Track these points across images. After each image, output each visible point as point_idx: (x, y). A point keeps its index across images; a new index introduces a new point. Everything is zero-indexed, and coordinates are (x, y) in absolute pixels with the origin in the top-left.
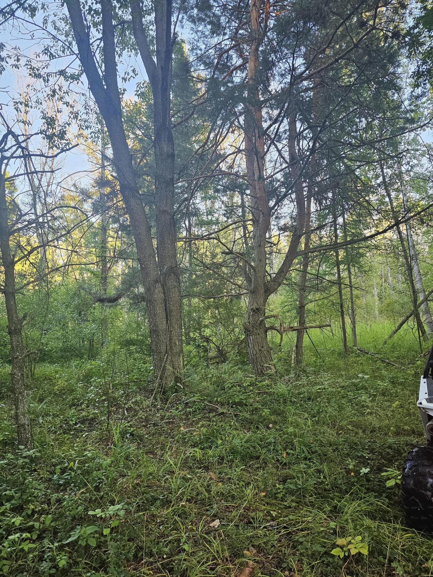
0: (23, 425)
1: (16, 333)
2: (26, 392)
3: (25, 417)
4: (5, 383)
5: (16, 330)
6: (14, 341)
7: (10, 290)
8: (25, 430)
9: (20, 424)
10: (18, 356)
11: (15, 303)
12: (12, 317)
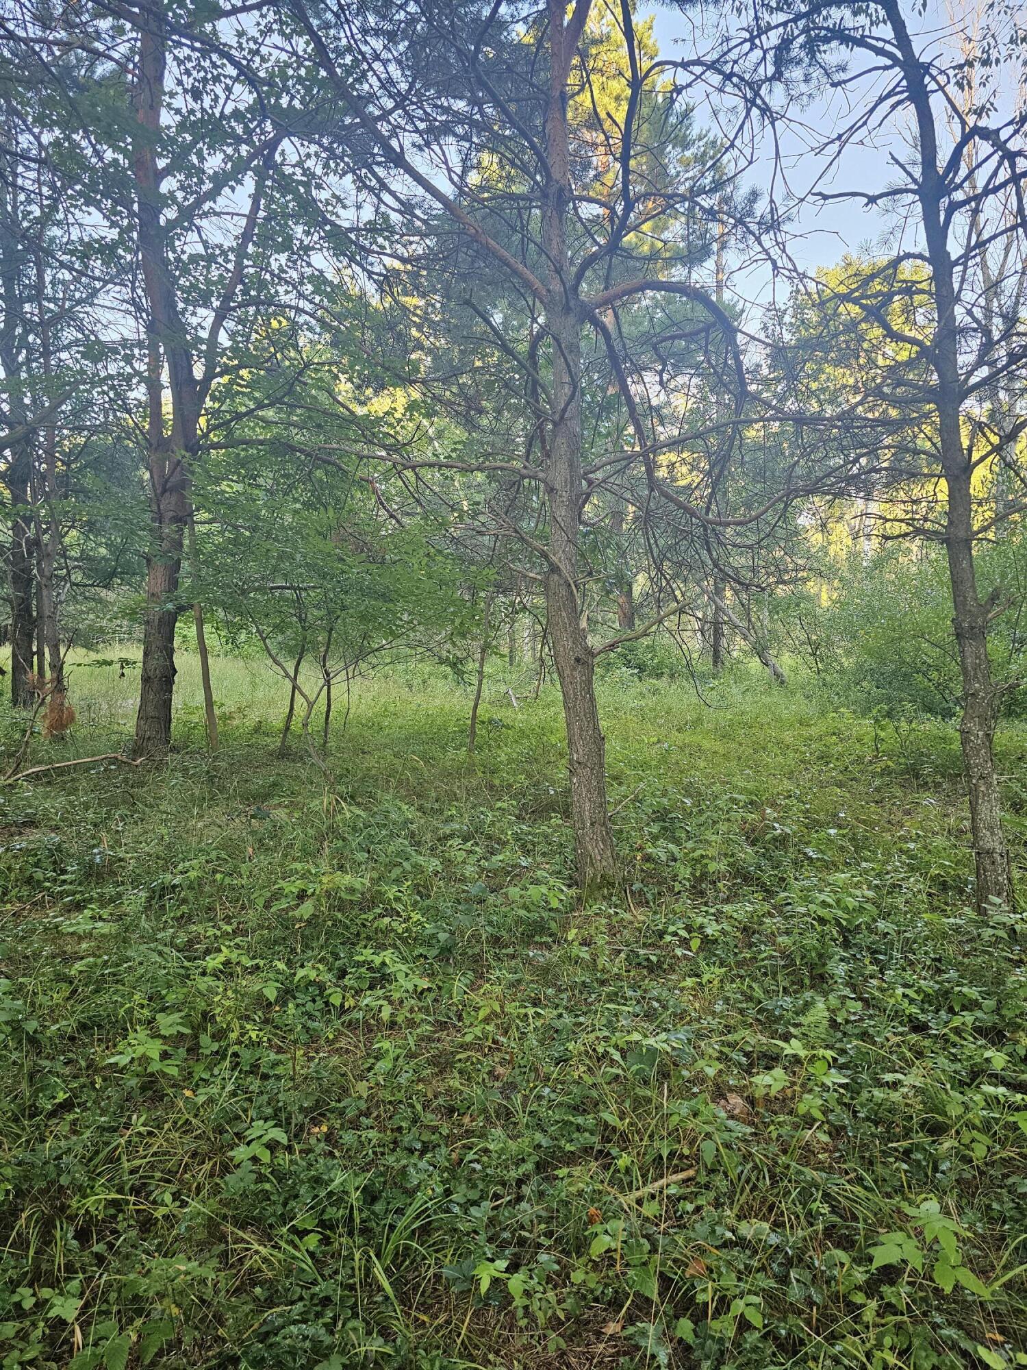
0: (990, 853)
1: (974, 637)
2: (995, 776)
3: (993, 834)
4: (928, 756)
5: (972, 628)
6: (967, 654)
7: (962, 534)
8: (993, 863)
9: (982, 848)
10: (977, 691)
11: (971, 566)
12: (965, 597)
